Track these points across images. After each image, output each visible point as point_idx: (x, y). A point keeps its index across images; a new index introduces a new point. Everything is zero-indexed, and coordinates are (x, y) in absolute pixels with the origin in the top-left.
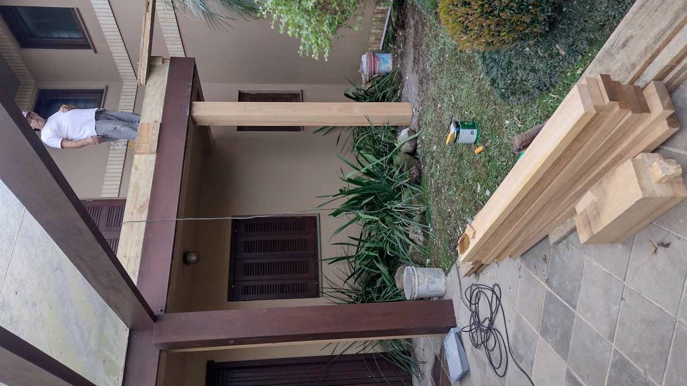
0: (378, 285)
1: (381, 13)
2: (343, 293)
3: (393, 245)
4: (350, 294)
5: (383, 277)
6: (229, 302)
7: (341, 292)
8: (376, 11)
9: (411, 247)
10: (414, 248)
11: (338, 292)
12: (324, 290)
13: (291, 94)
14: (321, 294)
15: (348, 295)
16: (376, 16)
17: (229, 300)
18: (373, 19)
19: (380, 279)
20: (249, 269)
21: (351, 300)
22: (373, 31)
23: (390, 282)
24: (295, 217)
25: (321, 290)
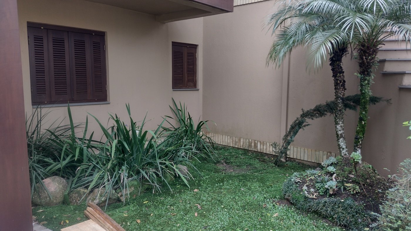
0: (46, 160)
1: (255, 145)
2: (37, 126)
3: (86, 171)
4: (36, 133)
5: (55, 164)
6: (26, 23)
7: (38, 124)
8: (256, 142)
9: (86, 191)
10: (84, 193)
11: (38, 122)
12: (39, 110)
13: (196, 82)
14: (36, 107)
15: (35, 130)
16: (252, 141)
17: (28, 23)
18: (250, 140)
19: (52, 161)
20: (59, 44)
21: (30, 134)
22: (242, 140)
23: (49, 171)
24: (106, 84)
25: (39, 106)
